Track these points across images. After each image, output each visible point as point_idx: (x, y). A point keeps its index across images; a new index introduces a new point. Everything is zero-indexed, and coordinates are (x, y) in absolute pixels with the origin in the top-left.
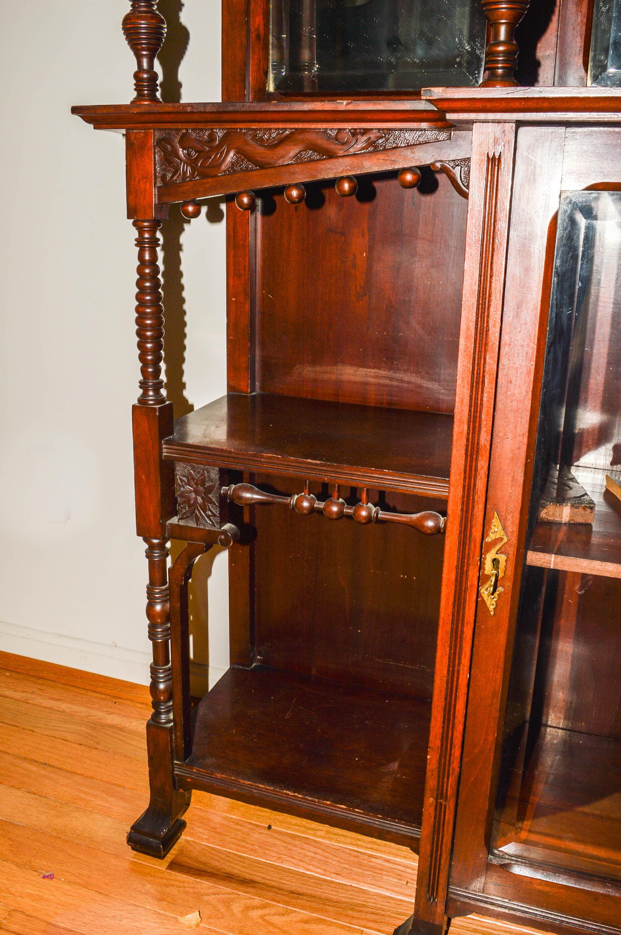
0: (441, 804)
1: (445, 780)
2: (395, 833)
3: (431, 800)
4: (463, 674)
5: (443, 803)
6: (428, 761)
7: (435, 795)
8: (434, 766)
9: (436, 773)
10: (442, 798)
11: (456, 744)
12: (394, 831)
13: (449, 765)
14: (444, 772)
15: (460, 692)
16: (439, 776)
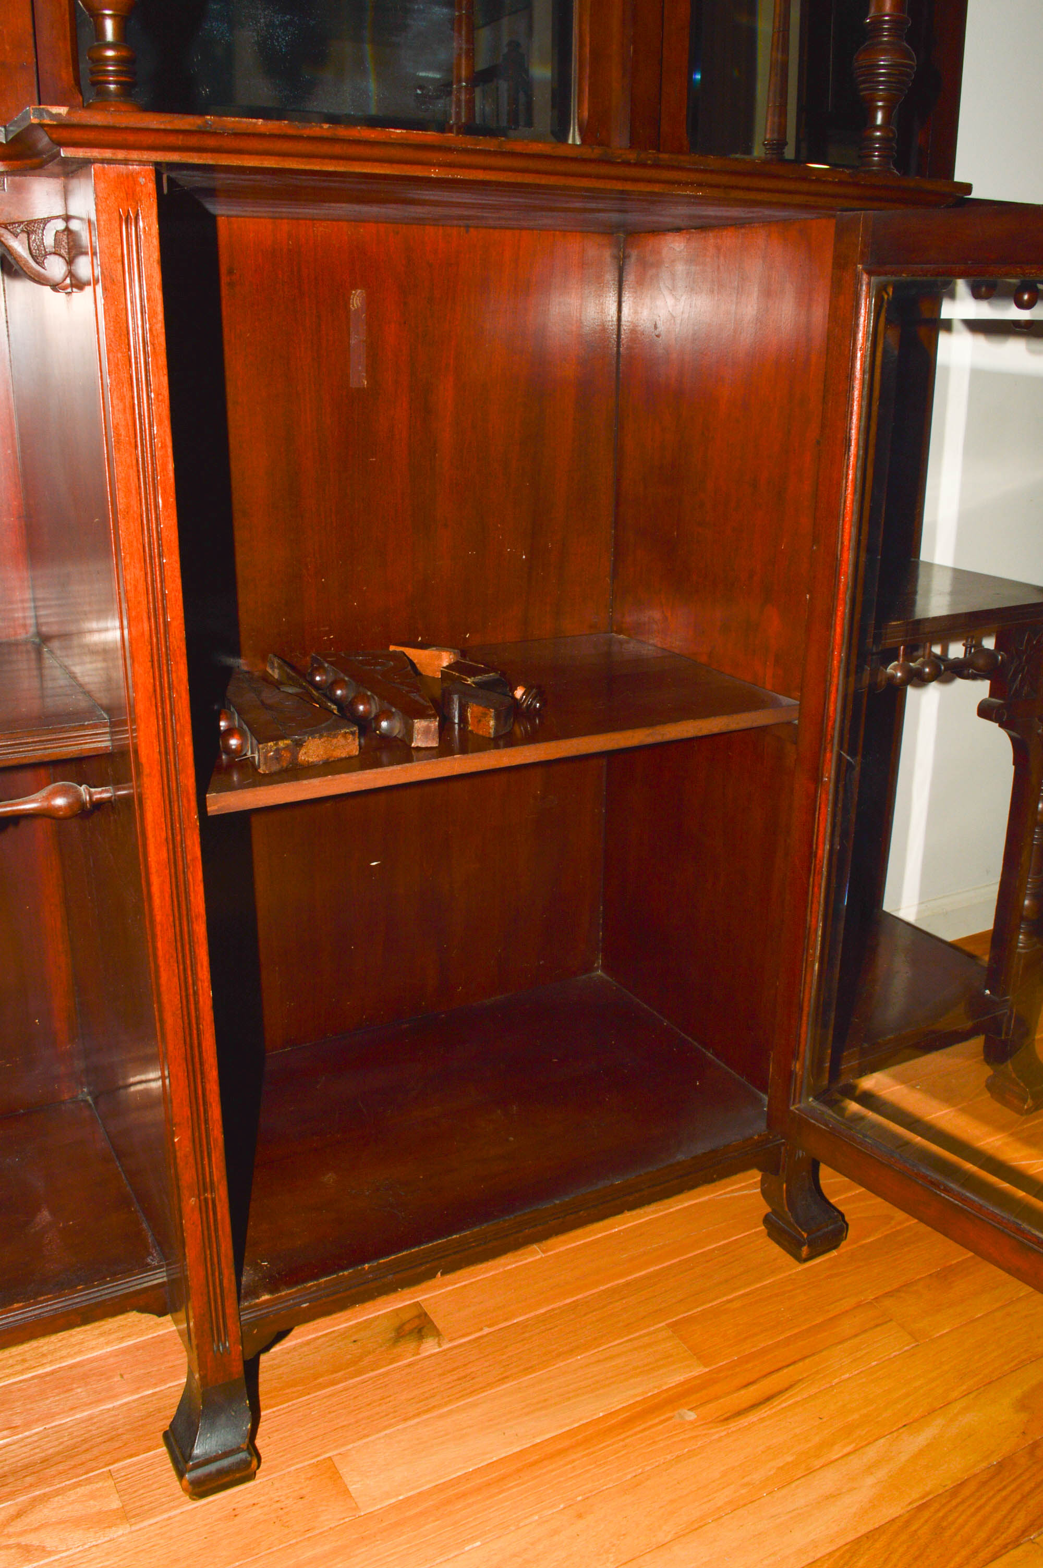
0: (206, 1199)
1: (206, 1162)
2: (111, 1299)
3: (193, 1201)
4: (203, 994)
5: (209, 1196)
6: (177, 1146)
7: (196, 1192)
8: (188, 1149)
9: (191, 1160)
10: (205, 1190)
11: (212, 1100)
12: (108, 1297)
13: (208, 1137)
14: (202, 1152)
15: (204, 1023)
16: (196, 1164)
